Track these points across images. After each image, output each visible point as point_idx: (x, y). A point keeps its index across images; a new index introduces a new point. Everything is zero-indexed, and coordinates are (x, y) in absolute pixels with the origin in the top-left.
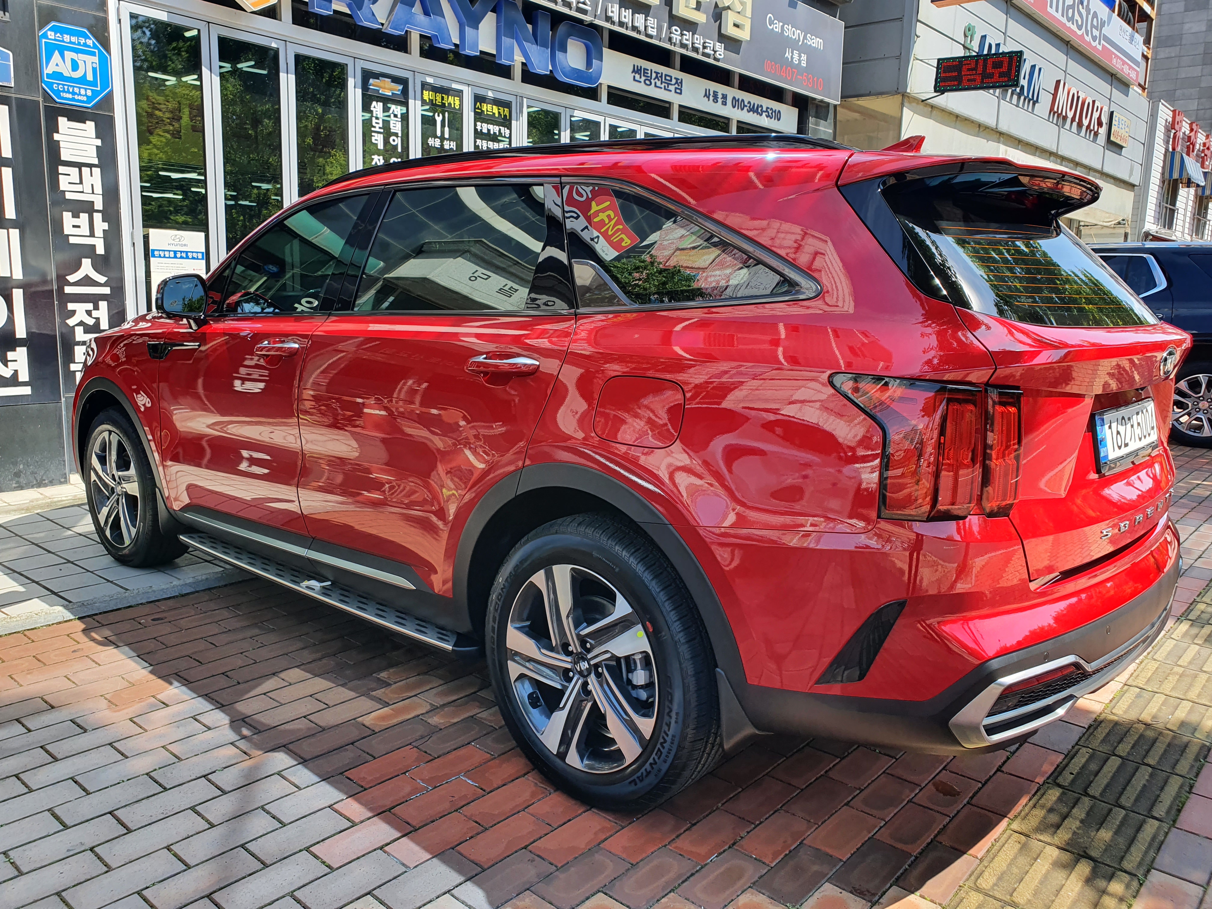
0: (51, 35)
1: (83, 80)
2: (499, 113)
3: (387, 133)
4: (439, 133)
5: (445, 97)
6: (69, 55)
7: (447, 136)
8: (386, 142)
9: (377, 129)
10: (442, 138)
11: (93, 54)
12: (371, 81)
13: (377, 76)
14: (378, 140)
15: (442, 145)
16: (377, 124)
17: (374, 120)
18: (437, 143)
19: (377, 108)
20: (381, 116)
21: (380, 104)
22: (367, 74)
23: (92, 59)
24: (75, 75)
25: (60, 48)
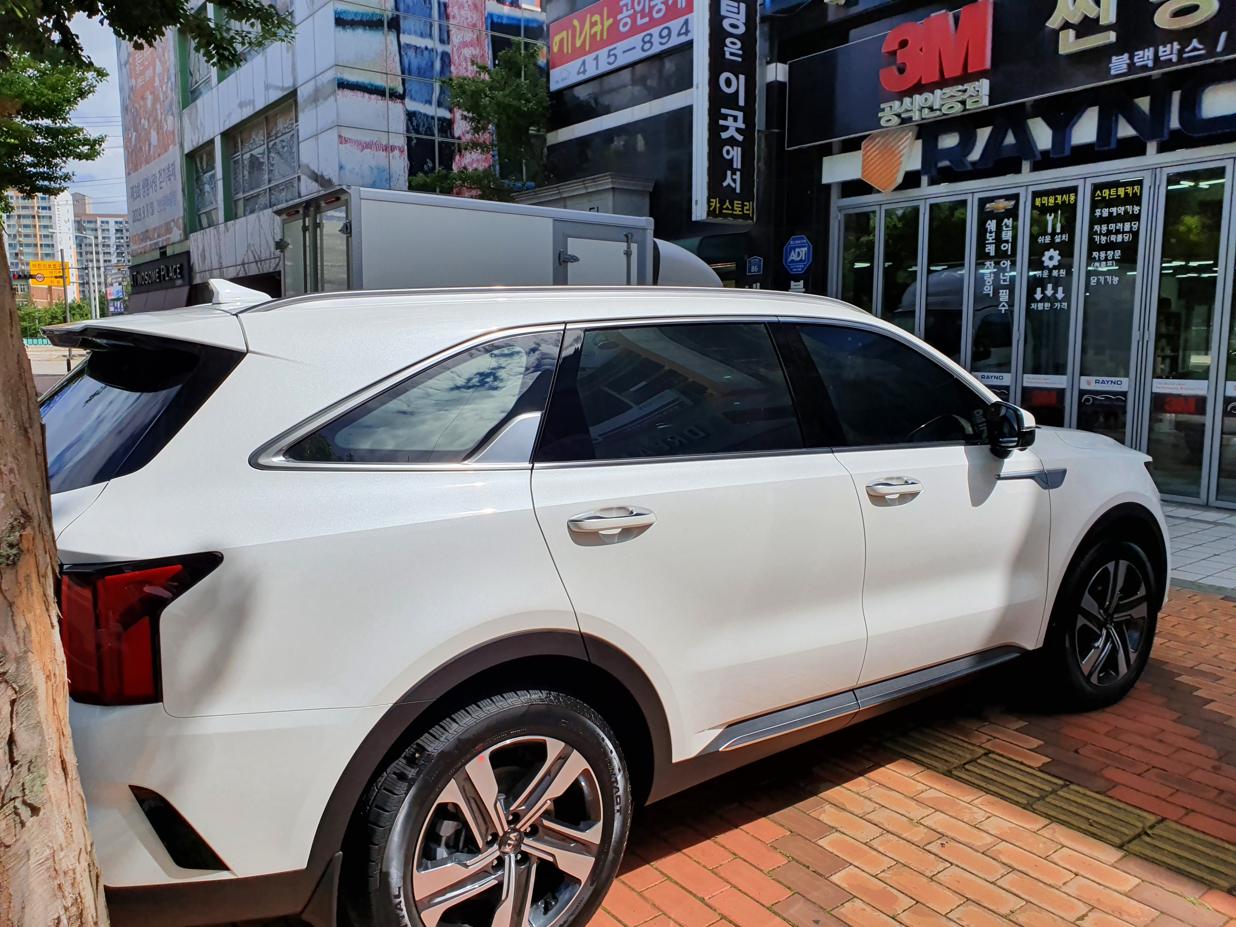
0: (792, 242)
1: (801, 261)
2: (1127, 193)
3: (999, 241)
4: (1050, 231)
6: (797, 250)
8: (998, 249)
9: (991, 241)
10: (1054, 234)
11: (805, 246)
12: (989, 205)
13: (992, 199)
14: (991, 249)
15: (1053, 240)
16: (990, 237)
17: (988, 235)
18: (1048, 239)
19: (992, 225)
20: (994, 229)
21: (994, 221)
22: (983, 202)
23: (806, 249)
24: (799, 259)
25: (794, 248)
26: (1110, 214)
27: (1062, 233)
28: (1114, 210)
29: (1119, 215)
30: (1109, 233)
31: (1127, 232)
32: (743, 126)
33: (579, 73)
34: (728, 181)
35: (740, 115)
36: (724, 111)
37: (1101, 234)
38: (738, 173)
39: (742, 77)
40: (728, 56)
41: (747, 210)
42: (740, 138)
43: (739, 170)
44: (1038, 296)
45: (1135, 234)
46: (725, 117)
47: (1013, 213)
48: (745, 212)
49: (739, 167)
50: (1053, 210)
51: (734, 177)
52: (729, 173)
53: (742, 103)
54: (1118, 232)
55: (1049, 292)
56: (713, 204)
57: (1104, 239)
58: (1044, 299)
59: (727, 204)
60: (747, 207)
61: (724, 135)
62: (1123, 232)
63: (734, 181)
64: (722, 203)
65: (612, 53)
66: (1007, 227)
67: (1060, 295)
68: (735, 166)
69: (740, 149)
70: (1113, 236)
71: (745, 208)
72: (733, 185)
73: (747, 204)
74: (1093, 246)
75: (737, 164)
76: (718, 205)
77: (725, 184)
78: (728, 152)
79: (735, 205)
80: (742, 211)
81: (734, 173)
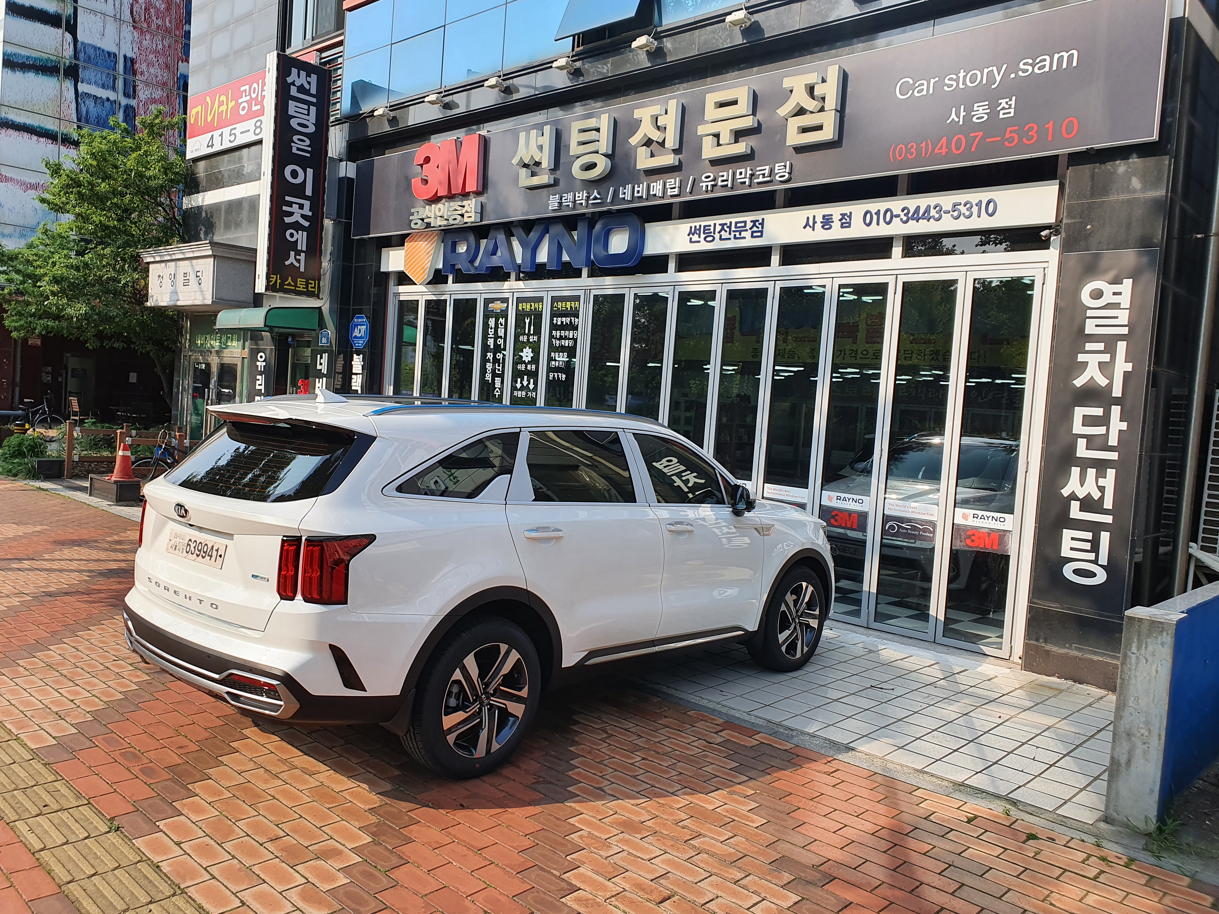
0: (356, 320)
1: (361, 337)
2: (571, 307)
3: (496, 337)
4: (527, 331)
5: (533, 304)
6: (359, 327)
7: (532, 332)
8: (495, 342)
9: (491, 336)
10: (529, 335)
11: (364, 325)
12: (490, 305)
13: (493, 300)
14: (491, 342)
15: (528, 339)
16: (491, 332)
17: (490, 330)
18: (525, 338)
19: (492, 322)
20: (493, 326)
21: (494, 319)
22: (487, 301)
23: (365, 327)
24: (360, 335)
25: (357, 325)
26: (562, 322)
27: (533, 335)
28: (564, 319)
29: (566, 323)
30: (561, 338)
31: (571, 339)
32: (310, 214)
33: (208, 146)
34: (292, 260)
35: (307, 204)
36: (287, 198)
37: (556, 338)
38: (303, 255)
39: (310, 171)
40: (294, 150)
41: (311, 287)
42: (306, 224)
43: (303, 252)
44: (519, 385)
45: (575, 340)
46: (290, 204)
47: (504, 314)
48: (310, 289)
49: (304, 249)
50: (529, 315)
51: (298, 257)
52: (292, 253)
53: (309, 192)
54: (566, 338)
55: (525, 383)
56: (274, 280)
57: (558, 342)
58: (522, 388)
59: (290, 280)
60: (313, 286)
61: (287, 220)
62: (569, 339)
63: (299, 261)
64: (284, 279)
65: (233, 132)
66: (502, 325)
67: (531, 386)
68: (299, 248)
69: (305, 233)
70: (563, 341)
71: (310, 285)
72: (297, 265)
73: (313, 282)
74: (552, 348)
75: (302, 245)
76: (279, 281)
77: (287, 263)
78: (292, 235)
79: (299, 283)
80: (307, 288)
81: (298, 253)
